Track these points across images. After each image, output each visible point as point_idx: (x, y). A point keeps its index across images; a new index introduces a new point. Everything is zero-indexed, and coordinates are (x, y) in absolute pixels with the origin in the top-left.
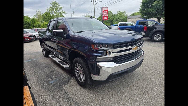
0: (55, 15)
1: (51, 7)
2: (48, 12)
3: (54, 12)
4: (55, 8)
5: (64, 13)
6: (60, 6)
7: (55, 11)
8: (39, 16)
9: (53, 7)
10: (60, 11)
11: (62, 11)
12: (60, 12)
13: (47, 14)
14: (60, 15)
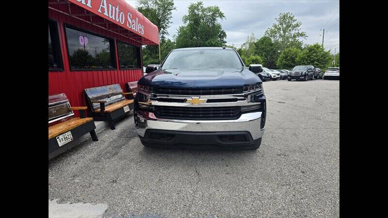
0: (281, 40)
1: (275, 27)
2: (267, 35)
3: (280, 35)
4: (284, 26)
5: (302, 35)
6: (296, 22)
7: (282, 32)
8: (251, 45)
9: (280, 26)
10: (293, 32)
11: (297, 32)
12: (292, 35)
13: (264, 40)
14: (290, 40)
